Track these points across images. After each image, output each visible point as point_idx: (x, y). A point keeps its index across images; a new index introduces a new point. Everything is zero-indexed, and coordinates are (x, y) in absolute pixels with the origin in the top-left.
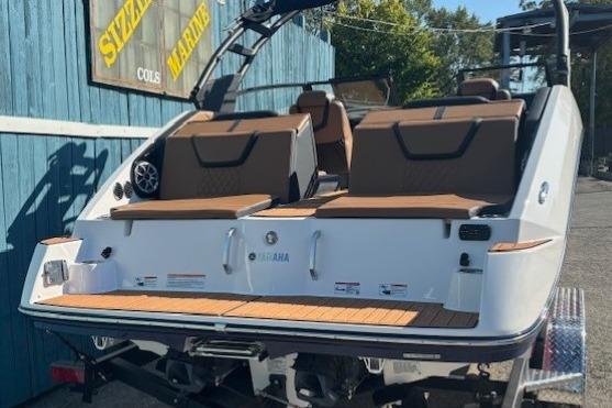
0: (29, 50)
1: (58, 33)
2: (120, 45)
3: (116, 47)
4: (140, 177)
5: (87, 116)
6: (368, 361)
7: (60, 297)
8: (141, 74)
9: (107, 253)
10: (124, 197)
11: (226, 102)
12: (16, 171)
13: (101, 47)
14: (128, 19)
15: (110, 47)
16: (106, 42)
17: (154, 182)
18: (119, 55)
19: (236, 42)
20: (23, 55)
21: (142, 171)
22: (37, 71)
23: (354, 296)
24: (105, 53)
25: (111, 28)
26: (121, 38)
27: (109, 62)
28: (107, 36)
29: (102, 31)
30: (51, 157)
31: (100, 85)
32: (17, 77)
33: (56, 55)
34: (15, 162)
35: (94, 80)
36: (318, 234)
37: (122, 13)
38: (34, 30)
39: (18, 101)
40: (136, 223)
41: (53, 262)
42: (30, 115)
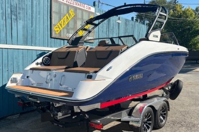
0: (32, 31)
1: (42, 26)
2: (61, 28)
3: (60, 29)
4: (45, 61)
5: (49, 45)
6: (54, 104)
7: (15, 86)
8: (68, 35)
9: (28, 77)
10: (39, 65)
11: (80, 43)
12: (27, 58)
13: (55, 29)
14: (64, 21)
15: (58, 29)
16: (56, 28)
17: (49, 62)
18: (61, 31)
19: (84, 28)
20: (30, 31)
21: (46, 59)
22: (35, 35)
23: (67, 90)
24: (56, 30)
25: (59, 24)
26: (62, 27)
27: (57, 33)
28: (57, 26)
29: (55, 25)
30: (38, 55)
31: (54, 38)
32: (28, 37)
33: (41, 31)
34: (27, 56)
35: (52, 37)
36: (64, 76)
37: (62, 20)
38: (34, 26)
39: (28, 42)
40: (34, 71)
41: (13, 78)
42: (31, 46)
